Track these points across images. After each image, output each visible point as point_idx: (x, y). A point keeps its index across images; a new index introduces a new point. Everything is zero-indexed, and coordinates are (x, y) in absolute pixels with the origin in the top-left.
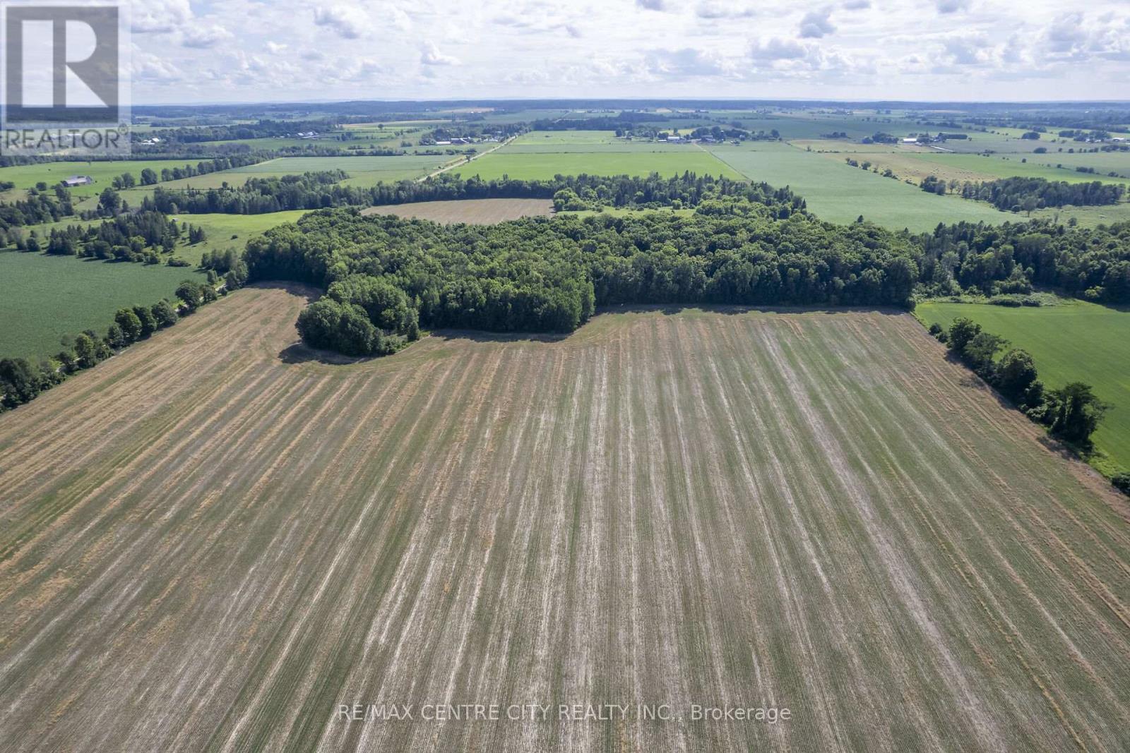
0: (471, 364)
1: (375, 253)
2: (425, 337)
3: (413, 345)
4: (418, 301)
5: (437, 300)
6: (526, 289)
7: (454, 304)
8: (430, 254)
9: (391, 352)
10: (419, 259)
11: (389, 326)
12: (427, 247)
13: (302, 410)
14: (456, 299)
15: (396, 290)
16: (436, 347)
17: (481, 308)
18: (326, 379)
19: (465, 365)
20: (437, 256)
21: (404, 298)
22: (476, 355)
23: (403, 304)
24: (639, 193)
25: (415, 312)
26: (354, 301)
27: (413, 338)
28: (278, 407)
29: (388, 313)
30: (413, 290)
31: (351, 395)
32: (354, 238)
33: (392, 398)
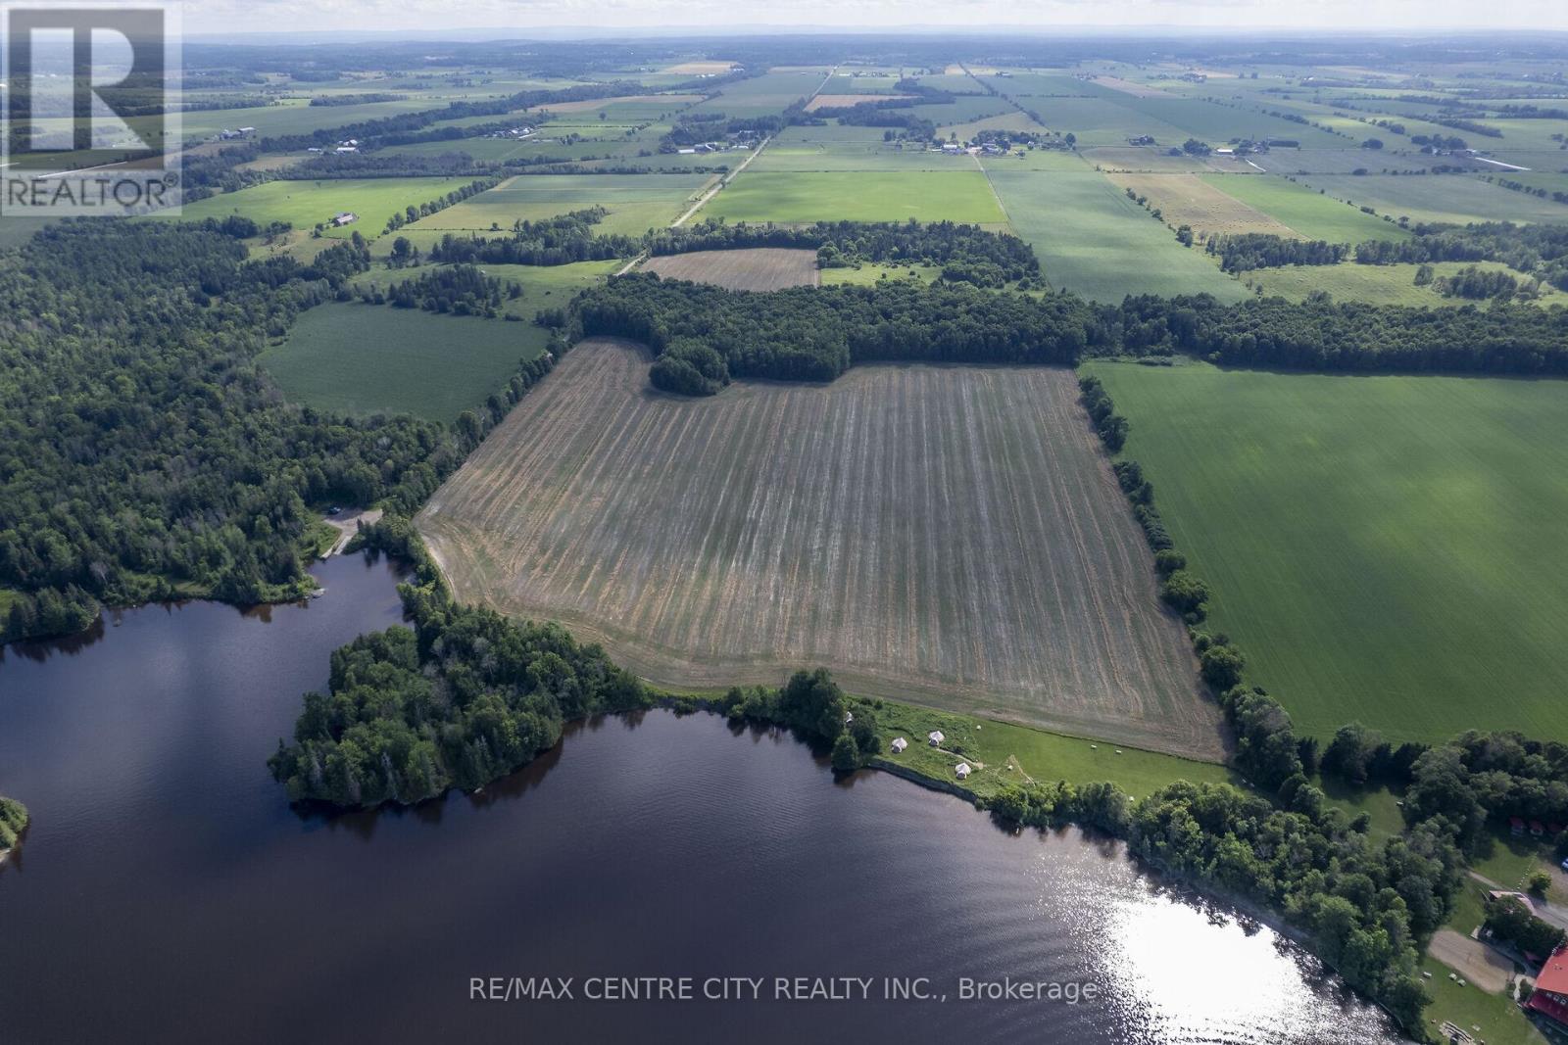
0: (769, 402)
1: (686, 318)
2: (734, 384)
3: (727, 389)
4: (727, 358)
5: (741, 357)
6: (802, 351)
7: (752, 360)
8: (730, 321)
9: (714, 394)
10: (722, 324)
11: (711, 375)
12: (726, 315)
13: (673, 428)
14: (754, 357)
15: (713, 350)
16: (743, 391)
17: (772, 363)
18: (679, 410)
19: (764, 403)
20: (734, 322)
21: (717, 354)
22: (770, 396)
23: (718, 359)
24: (895, 249)
25: (725, 365)
26: (686, 358)
27: (726, 384)
28: (658, 426)
29: (708, 366)
30: (722, 349)
31: (699, 420)
33: (724, 423)
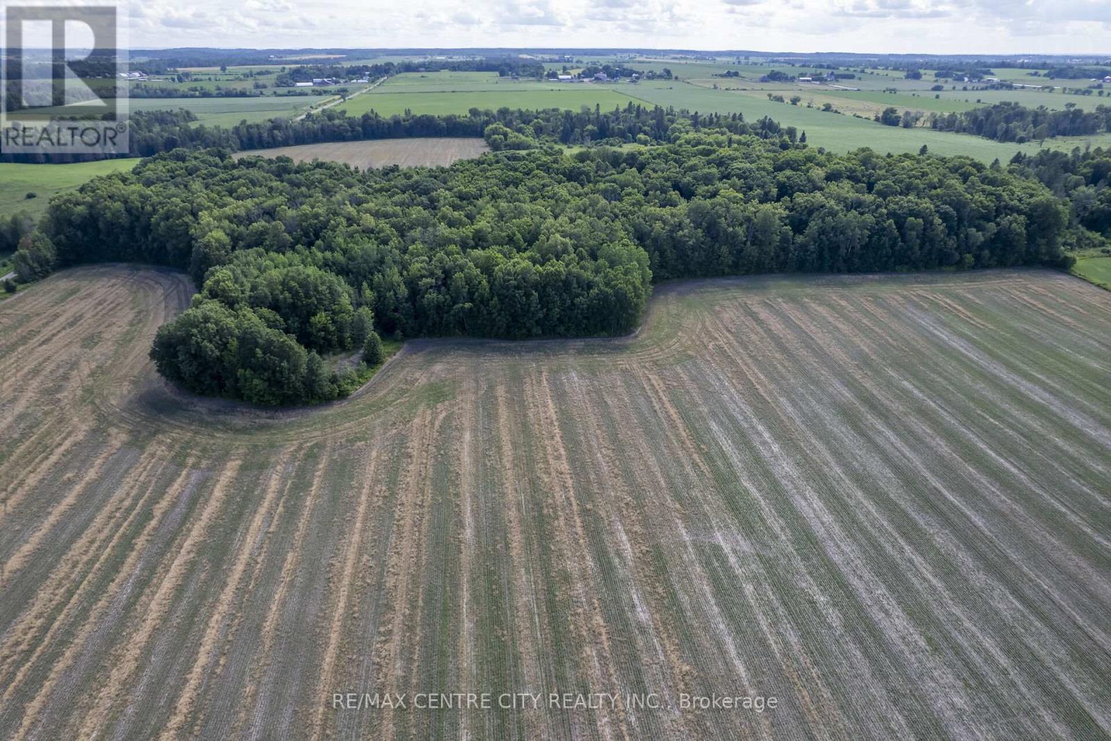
0: (503, 413)
1: (270, 214)
2: (393, 355)
3: (375, 376)
4: (368, 294)
5: (403, 291)
6: (556, 266)
7: (432, 296)
8: (367, 211)
9: (343, 395)
10: (350, 221)
11: (324, 343)
12: (358, 202)
14: (437, 288)
15: (331, 277)
16: (422, 379)
17: (484, 301)
18: (229, 472)
19: (492, 416)
20: (376, 215)
21: (343, 288)
22: (501, 391)
23: (345, 300)
25: (366, 313)
26: (255, 303)
27: (372, 360)
28: (132, 566)
29: (321, 318)
30: (354, 273)
32: (231, 192)
